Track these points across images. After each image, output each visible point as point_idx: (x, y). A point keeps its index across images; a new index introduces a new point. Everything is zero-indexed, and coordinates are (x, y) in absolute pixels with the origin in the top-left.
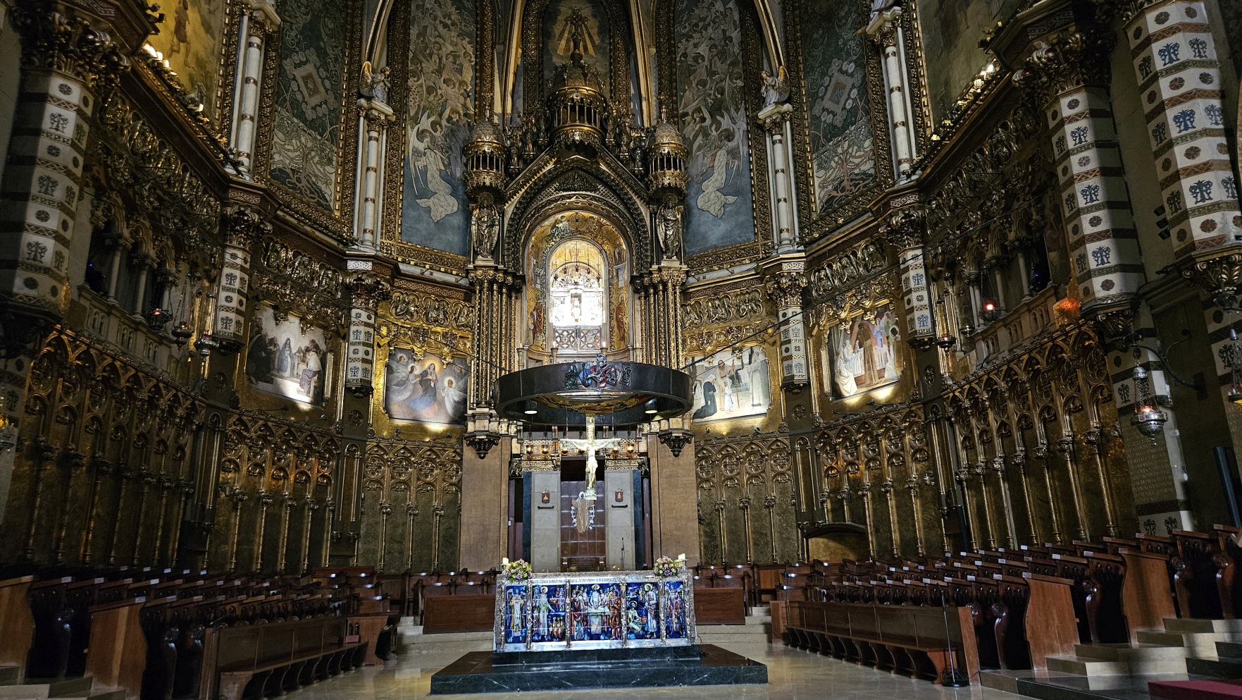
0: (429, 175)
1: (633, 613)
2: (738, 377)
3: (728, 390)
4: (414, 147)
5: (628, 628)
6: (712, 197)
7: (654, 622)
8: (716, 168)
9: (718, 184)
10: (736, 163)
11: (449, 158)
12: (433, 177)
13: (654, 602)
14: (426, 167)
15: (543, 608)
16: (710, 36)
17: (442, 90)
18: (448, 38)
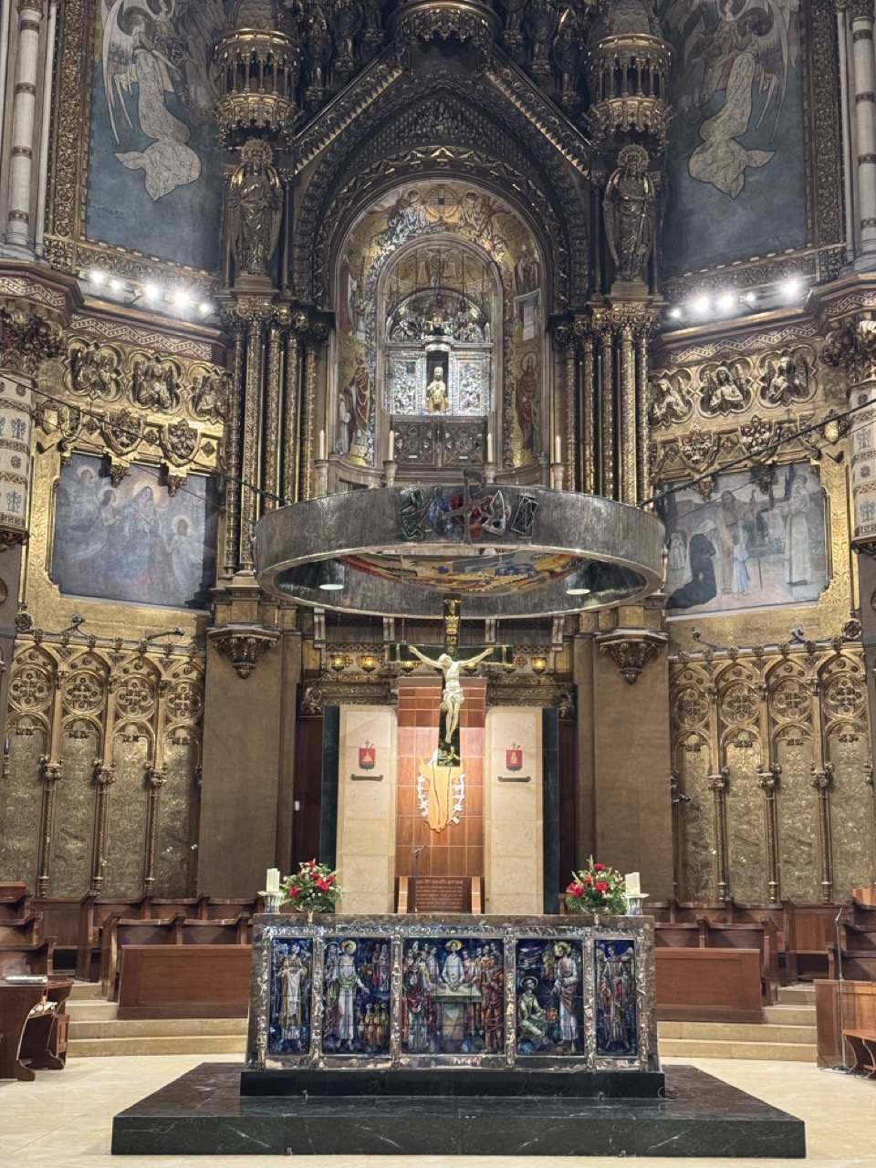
0: (141, 103)
1: (529, 1000)
2: (761, 526)
3: (739, 552)
4: (112, 45)
5: (519, 1031)
6: (720, 153)
7: (572, 1021)
8: (730, 91)
9: (733, 126)
10: (774, 80)
11: (182, 67)
12: (151, 108)
13: (572, 979)
14: (135, 85)
15: (347, 985)
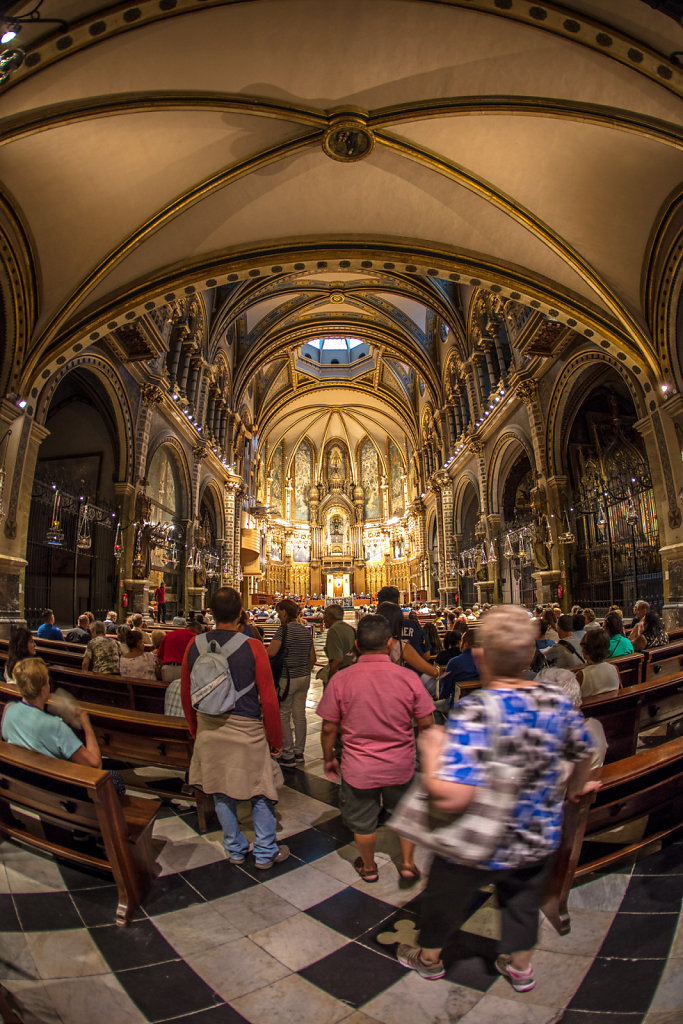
0: (300, 501)
2: (375, 551)
4: (297, 495)
8: (371, 497)
11: (305, 498)
16: (370, 460)
17: (303, 478)
18: (304, 464)
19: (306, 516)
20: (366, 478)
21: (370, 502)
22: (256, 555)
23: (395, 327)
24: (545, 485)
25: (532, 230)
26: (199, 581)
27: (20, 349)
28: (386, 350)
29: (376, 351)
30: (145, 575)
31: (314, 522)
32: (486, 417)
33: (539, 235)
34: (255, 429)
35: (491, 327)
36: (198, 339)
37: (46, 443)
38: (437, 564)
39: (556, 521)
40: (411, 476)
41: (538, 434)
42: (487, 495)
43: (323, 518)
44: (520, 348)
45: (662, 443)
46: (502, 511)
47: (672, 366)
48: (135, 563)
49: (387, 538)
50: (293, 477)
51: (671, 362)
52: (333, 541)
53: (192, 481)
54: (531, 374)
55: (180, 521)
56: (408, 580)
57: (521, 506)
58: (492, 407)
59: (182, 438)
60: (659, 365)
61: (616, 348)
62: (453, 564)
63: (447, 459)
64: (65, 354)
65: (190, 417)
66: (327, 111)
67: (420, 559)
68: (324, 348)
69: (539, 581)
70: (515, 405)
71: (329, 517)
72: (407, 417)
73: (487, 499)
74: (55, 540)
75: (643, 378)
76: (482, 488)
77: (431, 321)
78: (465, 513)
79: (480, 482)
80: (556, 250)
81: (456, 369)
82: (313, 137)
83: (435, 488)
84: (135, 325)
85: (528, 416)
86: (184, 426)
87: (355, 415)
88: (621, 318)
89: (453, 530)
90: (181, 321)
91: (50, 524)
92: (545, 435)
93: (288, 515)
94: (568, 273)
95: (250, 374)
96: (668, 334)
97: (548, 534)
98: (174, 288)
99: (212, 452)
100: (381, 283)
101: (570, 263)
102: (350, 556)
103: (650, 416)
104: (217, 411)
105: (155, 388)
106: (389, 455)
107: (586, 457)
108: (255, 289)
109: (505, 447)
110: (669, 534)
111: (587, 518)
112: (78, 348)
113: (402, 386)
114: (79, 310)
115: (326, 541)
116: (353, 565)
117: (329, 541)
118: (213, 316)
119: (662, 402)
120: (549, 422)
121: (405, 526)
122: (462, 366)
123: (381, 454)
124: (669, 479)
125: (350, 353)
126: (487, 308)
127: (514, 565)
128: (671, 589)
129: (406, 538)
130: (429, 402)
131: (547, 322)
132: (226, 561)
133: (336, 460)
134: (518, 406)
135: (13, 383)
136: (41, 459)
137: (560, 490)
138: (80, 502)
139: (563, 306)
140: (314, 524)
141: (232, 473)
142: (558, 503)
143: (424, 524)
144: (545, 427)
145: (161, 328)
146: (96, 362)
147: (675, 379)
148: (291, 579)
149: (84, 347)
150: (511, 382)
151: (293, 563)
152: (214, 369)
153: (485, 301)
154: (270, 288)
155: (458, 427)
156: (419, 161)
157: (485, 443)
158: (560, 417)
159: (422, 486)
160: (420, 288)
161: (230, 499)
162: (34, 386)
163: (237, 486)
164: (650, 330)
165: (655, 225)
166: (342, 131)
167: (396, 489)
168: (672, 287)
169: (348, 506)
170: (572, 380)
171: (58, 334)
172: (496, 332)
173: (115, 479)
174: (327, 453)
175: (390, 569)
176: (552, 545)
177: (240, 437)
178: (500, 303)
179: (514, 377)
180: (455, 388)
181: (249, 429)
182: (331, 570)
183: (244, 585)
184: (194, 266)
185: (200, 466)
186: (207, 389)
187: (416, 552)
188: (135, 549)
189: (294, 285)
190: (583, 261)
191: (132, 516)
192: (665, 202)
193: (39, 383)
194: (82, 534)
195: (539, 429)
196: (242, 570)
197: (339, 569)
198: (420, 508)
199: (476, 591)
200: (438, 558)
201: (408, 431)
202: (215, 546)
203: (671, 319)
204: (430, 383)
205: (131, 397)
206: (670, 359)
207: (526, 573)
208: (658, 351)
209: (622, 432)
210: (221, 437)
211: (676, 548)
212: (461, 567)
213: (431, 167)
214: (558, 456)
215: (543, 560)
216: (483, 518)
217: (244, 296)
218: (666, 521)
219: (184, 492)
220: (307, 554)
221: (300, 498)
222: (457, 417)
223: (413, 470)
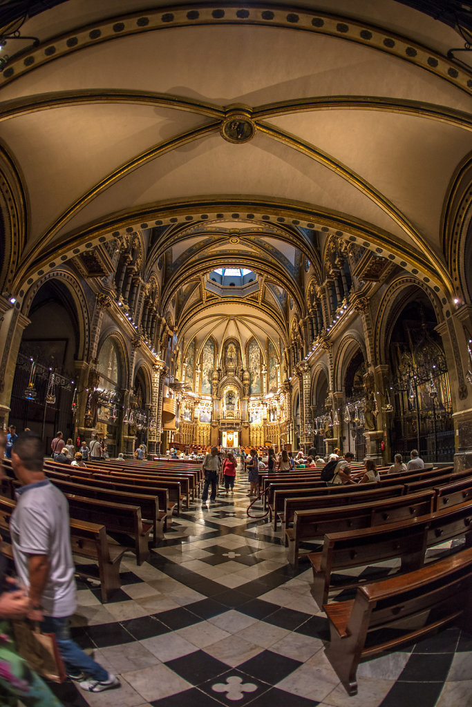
2: (256, 417)
4: (203, 376)
11: (209, 378)
16: (255, 354)
17: (208, 365)
18: (209, 355)
19: (209, 391)
20: (252, 366)
21: (255, 381)
22: (173, 416)
23: (273, 261)
24: (373, 372)
25: (364, 192)
26: (131, 432)
27: (14, 262)
28: (267, 277)
29: (261, 278)
30: (93, 425)
31: (215, 395)
32: (334, 324)
33: (369, 195)
34: (176, 329)
35: (339, 261)
36: (138, 264)
37: (28, 329)
38: (299, 426)
39: (381, 396)
40: (283, 365)
41: (369, 336)
42: (334, 379)
43: (222, 392)
44: (357, 275)
45: (454, 339)
46: (344, 390)
47: (461, 285)
48: (86, 416)
49: (265, 407)
50: (201, 363)
51: (461, 282)
52: (228, 409)
53: (129, 362)
54: (364, 294)
55: (120, 390)
56: (279, 437)
57: (357, 386)
58: (338, 317)
59: (124, 332)
60: (452, 285)
61: (423, 273)
62: (310, 426)
63: (307, 353)
64: (43, 269)
65: (130, 319)
66: (224, 107)
67: (287, 422)
68: (225, 275)
69: (368, 438)
70: (353, 316)
71: (225, 392)
72: (281, 324)
73: (333, 381)
74: (30, 396)
75: (441, 294)
76: (330, 374)
77: (298, 257)
78: (319, 392)
79: (329, 369)
80: (381, 206)
81: (314, 290)
82: (214, 126)
83: (298, 374)
84: (93, 252)
85: (362, 323)
86: (125, 325)
87: (245, 321)
88: (426, 253)
89: (310, 403)
90: (126, 251)
91: (27, 385)
92: (374, 337)
93: (197, 389)
94: (390, 222)
95: (173, 291)
96: (459, 263)
97: (375, 405)
98: (119, 228)
99: (145, 343)
100: (265, 231)
101: (391, 215)
102: (239, 419)
103: (446, 322)
104: (149, 315)
105: (106, 297)
106: (268, 351)
107: (402, 352)
108: (178, 231)
109: (347, 345)
110: (459, 403)
111: (402, 393)
112: (52, 265)
113: (278, 302)
114: (54, 239)
115: (223, 408)
116: (241, 426)
117: (225, 409)
118: (149, 249)
119: (454, 310)
120: (377, 327)
121: (278, 400)
122: (318, 289)
123: (262, 349)
124: (459, 364)
125: (242, 279)
126: (336, 248)
127: (351, 427)
128: (460, 442)
129: (278, 407)
130: (296, 314)
131: (375, 257)
132: (151, 419)
133: (231, 353)
134: (355, 317)
135: (8, 285)
136: (24, 340)
137: (383, 375)
138: (50, 372)
139: (385, 245)
140: (215, 397)
141: (158, 359)
142: (382, 383)
143: (291, 398)
144: (374, 331)
145: (111, 256)
146: (65, 275)
147: (463, 294)
148: (198, 434)
149: (57, 265)
150: (351, 300)
151: (200, 423)
152: (148, 286)
153: (335, 243)
154: (189, 231)
155: (315, 331)
156: (286, 143)
157: (333, 342)
158: (384, 324)
159: (290, 372)
160: (290, 234)
161: (156, 376)
162: (21, 289)
163: (161, 368)
164: (446, 261)
165: (450, 185)
166: (234, 121)
167: (272, 374)
168: (462, 229)
169: (239, 384)
170: (393, 297)
171: (39, 254)
172: (342, 265)
173: (76, 357)
174: (225, 348)
175: (267, 429)
176: (378, 413)
177: (165, 334)
178: (345, 245)
179: (353, 296)
180: (314, 304)
181: (172, 329)
182: (225, 428)
183: (164, 436)
184: (133, 213)
185: (135, 352)
186: (143, 300)
187: (285, 417)
188: (87, 407)
189: (205, 230)
190: (399, 213)
191: (86, 384)
192: (457, 169)
193: (25, 287)
194: (50, 393)
195: (370, 332)
196: (163, 426)
197: (231, 428)
198: (288, 387)
199: (325, 445)
200: (299, 422)
201: (281, 333)
202: (144, 408)
203: (460, 252)
204: (296, 300)
205: (88, 302)
206: (460, 280)
207: (359, 433)
208: (451, 275)
209: (428, 333)
210: (151, 333)
211: (464, 413)
212: (315, 428)
213: (295, 147)
214: (382, 351)
215: (371, 423)
216: (331, 394)
217: (171, 237)
218: (457, 395)
219: (124, 370)
220: (209, 417)
221: (206, 378)
222: (315, 325)
223: (284, 361)
